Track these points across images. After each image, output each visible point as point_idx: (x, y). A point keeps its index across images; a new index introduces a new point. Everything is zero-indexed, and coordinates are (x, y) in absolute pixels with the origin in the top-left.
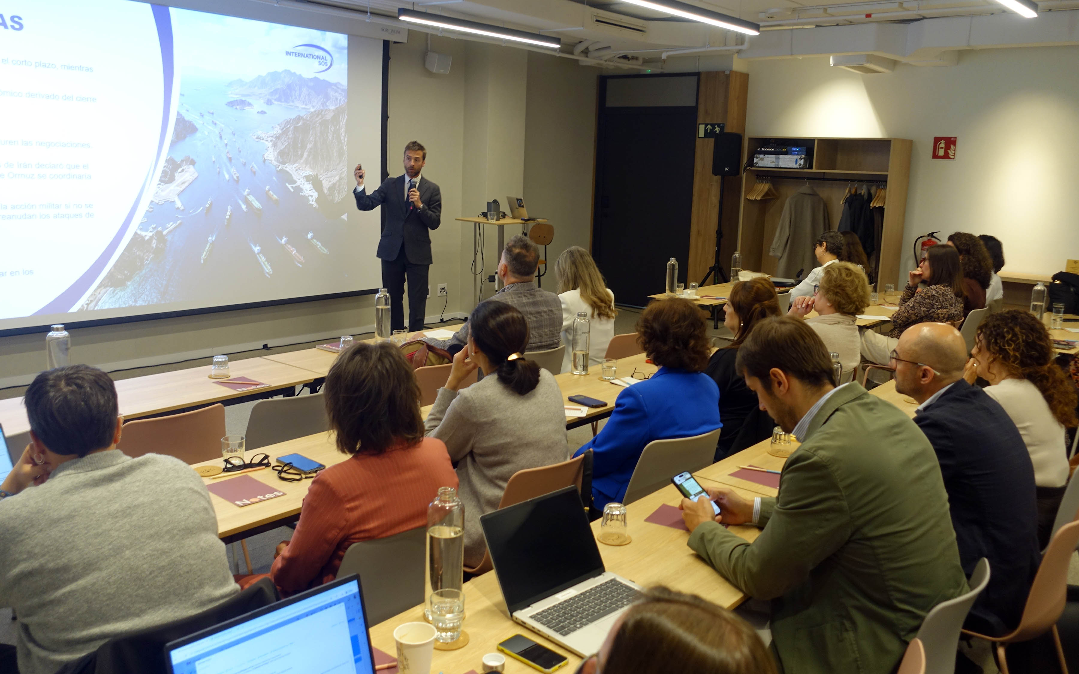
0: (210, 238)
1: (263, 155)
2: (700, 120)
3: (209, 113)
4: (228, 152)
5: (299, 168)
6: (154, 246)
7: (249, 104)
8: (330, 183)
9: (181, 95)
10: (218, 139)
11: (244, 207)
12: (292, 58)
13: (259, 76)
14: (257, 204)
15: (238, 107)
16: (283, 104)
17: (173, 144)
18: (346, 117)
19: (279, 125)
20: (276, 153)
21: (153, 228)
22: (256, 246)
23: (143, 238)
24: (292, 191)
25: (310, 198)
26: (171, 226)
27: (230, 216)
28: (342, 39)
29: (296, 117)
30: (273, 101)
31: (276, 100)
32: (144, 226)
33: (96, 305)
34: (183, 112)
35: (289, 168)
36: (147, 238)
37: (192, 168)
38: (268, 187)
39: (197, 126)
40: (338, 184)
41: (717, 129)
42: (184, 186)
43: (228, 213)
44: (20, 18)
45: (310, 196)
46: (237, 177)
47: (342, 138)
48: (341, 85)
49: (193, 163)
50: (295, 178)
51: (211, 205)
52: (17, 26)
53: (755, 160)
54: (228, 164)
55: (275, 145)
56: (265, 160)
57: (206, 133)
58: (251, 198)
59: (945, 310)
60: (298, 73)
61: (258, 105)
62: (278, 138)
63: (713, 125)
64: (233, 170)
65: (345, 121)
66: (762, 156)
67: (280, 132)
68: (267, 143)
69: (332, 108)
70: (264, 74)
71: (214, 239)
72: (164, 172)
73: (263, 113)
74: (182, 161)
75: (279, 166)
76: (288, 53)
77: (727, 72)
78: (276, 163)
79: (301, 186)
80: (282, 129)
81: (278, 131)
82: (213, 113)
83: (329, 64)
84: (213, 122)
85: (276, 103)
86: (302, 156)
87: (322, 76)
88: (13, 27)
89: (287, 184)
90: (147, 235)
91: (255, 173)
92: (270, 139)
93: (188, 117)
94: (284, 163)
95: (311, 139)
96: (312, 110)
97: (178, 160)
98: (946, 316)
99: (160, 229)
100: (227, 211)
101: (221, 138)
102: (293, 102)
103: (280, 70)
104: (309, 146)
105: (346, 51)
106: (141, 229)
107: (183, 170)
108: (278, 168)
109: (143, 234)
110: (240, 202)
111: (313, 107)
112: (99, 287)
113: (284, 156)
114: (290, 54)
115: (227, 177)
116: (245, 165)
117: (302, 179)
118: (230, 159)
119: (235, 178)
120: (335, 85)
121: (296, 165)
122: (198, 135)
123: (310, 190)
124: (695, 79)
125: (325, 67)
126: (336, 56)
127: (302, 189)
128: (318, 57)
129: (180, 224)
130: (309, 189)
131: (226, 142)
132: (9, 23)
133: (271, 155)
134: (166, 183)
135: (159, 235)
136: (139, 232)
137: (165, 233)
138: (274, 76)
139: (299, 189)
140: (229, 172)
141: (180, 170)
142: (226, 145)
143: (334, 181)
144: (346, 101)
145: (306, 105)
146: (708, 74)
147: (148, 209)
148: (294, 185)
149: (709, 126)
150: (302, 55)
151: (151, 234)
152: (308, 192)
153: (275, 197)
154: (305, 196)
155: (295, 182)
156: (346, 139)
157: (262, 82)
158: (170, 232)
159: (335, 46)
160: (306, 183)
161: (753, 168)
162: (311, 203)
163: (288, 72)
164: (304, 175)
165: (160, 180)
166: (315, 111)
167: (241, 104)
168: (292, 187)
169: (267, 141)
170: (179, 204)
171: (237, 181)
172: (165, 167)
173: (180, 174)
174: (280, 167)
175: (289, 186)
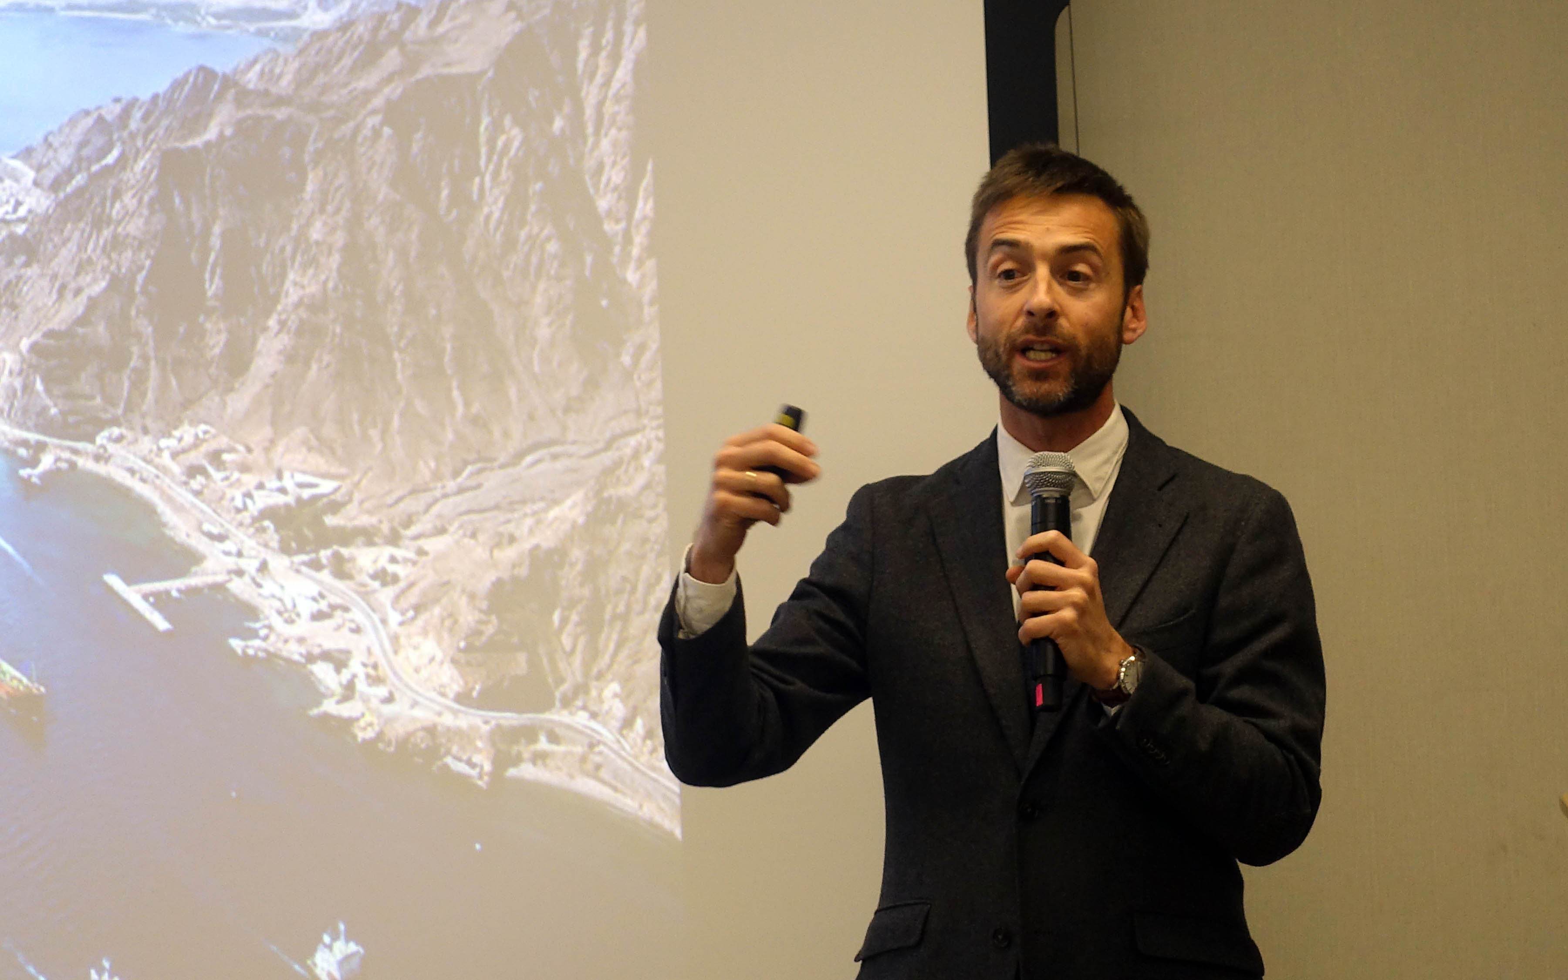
5: (215, 457)
8: (509, 554)
19: (26, 154)
25: (323, 671)
29: (178, 85)
35: (130, 459)
40: (577, 554)
45: (326, 656)
47: (603, 204)
50: (181, 528)
62: (24, 248)
65: (623, 73)
67: (39, 201)
75: (41, 447)
78: (9, 433)
79: (236, 586)
80: (56, 186)
81: (23, 196)
86: (237, 361)
89: (114, 581)
94: (77, 426)
95: (316, 233)
96: (317, 18)
104: (299, 287)
108: (33, 462)
113: (78, 376)
121: (187, 433)
123: (318, 616)
127: (254, 611)
130: (306, 608)
143: (546, 539)
148: (174, 586)
152: (303, 627)
153: (12, 676)
154: (272, 656)
156: (644, 207)
160: (279, 563)
162: (329, 706)
164: (262, 501)
166: (345, 26)
168: (160, 601)
174: (47, 461)
175: (133, 595)
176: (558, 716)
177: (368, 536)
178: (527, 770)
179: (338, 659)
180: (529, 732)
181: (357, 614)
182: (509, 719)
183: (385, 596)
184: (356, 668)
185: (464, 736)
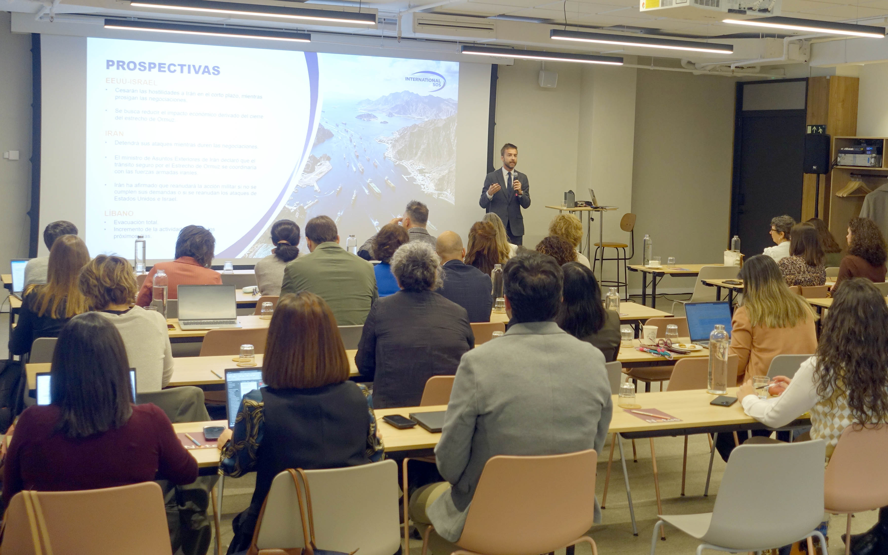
0: (339, 213)
1: (384, 154)
2: (808, 122)
3: (343, 123)
4: (356, 152)
5: (413, 164)
6: (297, 216)
7: (375, 117)
8: (440, 175)
9: (323, 112)
10: (349, 142)
11: (367, 191)
12: (411, 82)
13: (383, 96)
14: (377, 190)
15: (365, 119)
16: (402, 116)
17: (315, 146)
18: (456, 124)
19: (397, 131)
20: (394, 152)
21: (297, 204)
22: (375, 221)
23: (289, 210)
25: (422, 186)
26: (310, 203)
27: (356, 197)
28: (455, 66)
29: (412, 125)
30: (394, 114)
31: (396, 113)
32: (290, 202)
33: (254, 255)
34: (324, 124)
35: (405, 163)
36: (292, 211)
37: (328, 163)
38: (386, 178)
39: (333, 133)
40: (447, 176)
41: (820, 130)
42: (321, 176)
43: (354, 196)
44: (218, 67)
45: (422, 185)
46: (363, 169)
47: (452, 141)
48: (454, 100)
49: (329, 159)
50: (410, 171)
51: (341, 189)
52: (216, 73)
53: (839, 159)
54: (356, 160)
55: (394, 146)
56: (385, 157)
57: (340, 138)
58: (373, 185)
60: (415, 93)
61: (381, 117)
62: (397, 141)
63: (817, 127)
64: (359, 165)
65: (455, 128)
66: (843, 155)
67: (398, 136)
68: (387, 144)
69: (444, 118)
70: (387, 94)
71: (342, 214)
72: (307, 165)
73: (385, 122)
74: (321, 157)
75: (397, 161)
76: (407, 79)
77: (828, 78)
78: (394, 160)
79: (415, 177)
80: (400, 135)
81: (397, 135)
82: (345, 124)
83: (442, 85)
84: (345, 129)
85: (396, 115)
86: (416, 154)
87: (435, 94)
88: (214, 73)
89: (403, 175)
90: (293, 208)
91: (376, 167)
92: (390, 141)
93: (326, 127)
94: (400, 159)
95: (425, 141)
96: (426, 120)
97: (318, 157)
99: (302, 205)
100: (354, 194)
101: (351, 141)
102: (410, 114)
103: (400, 91)
104: (423, 147)
105: (457, 75)
106: (288, 204)
107: (321, 164)
108: (396, 163)
109: (290, 208)
110: (364, 188)
111: (427, 117)
112: (257, 243)
113: (401, 154)
114: (409, 80)
115: (354, 169)
116: (369, 160)
117: (416, 172)
118: (357, 157)
119: (361, 170)
120: (447, 100)
121: (411, 161)
122: (334, 139)
123: (422, 181)
124: (804, 83)
125: (438, 88)
126: (448, 79)
127: (416, 180)
128: (433, 80)
129: (317, 202)
130: (421, 180)
131: (355, 144)
132: (211, 71)
133: (390, 154)
134: (308, 173)
135: (301, 209)
136: (287, 206)
137: (305, 208)
138: (395, 96)
139: (413, 179)
140: (356, 166)
141: (319, 164)
142: (355, 146)
143: (444, 174)
144: (456, 112)
145: (421, 116)
146: (814, 78)
147: (294, 190)
148: (409, 176)
149: (815, 128)
150: (420, 80)
151: (295, 208)
152: (421, 182)
153: (392, 185)
154: (417, 184)
155: (410, 174)
156: (456, 141)
157: (385, 100)
158: (309, 207)
159: (449, 71)
160: (419, 175)
161: (838, 167)
162: (423, 190)
163: (407, 92)
164: (418, 168)
165: (304, 171)
166: (429, 121)
167: (369, 116)
168: (407, 178)
169: (387, 143)
170: (317, 188)
171: (362, 173)
172: (308, 161)
173: (319, 167)
174: (397, 163)
175: (405, 177)
176: (444, 192)
177: (427, 173)
178: (440, 197)
179: (424, 185)
180: (441, 194)
181: (426, 181)
182: (439, 192)
183: (428, 179)
184: (425, 186)
185: (435, 194)
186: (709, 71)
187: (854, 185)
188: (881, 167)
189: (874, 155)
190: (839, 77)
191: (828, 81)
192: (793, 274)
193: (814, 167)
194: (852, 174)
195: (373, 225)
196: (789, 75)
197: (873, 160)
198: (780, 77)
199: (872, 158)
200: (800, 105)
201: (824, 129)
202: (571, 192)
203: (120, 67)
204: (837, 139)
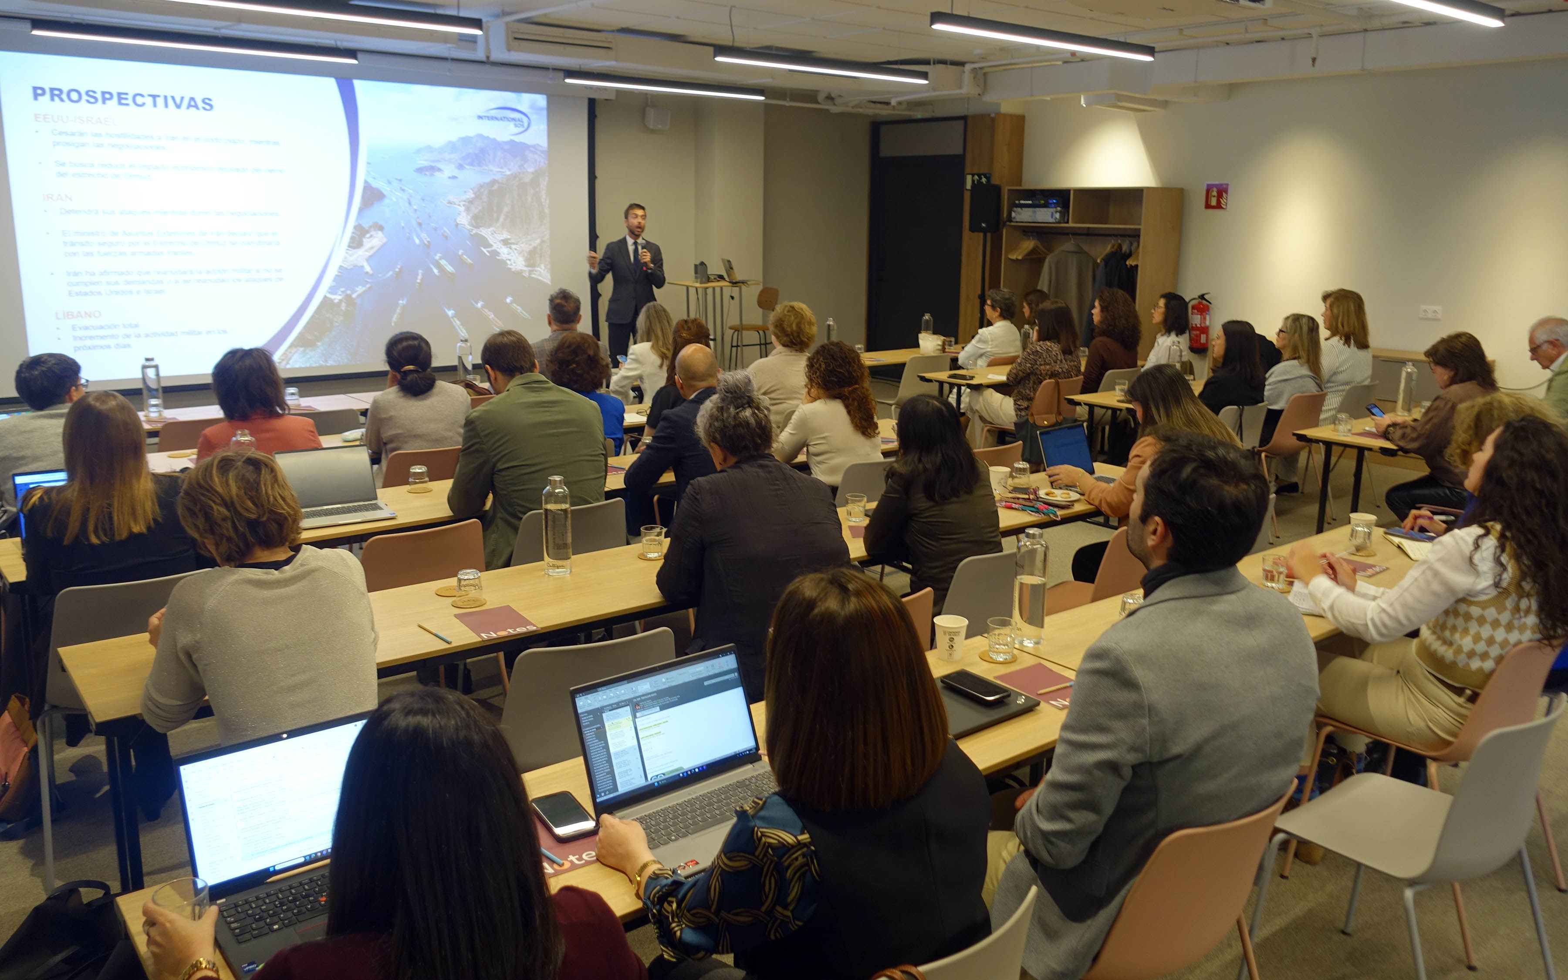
0: (401, 302)
1: (455, 220)
2: (968, 169)
3: (397, 179)
4: (418, 218)
5: (495, 232)
6: (343, 308)
7: (440, 170)
8: (531, 247)
9: (368, 163)
10: (407, 205)
11: (436, 271)
12: (485, 122)
13: (450, 142)
14: (450, 268)
15: (427, 173)
16: (475, 168)
17: (361, 211)
18: (547, 179)
19: (472, 189)
20: (469, 217)
21: (342, 292)
22: (449, 309)
23: (332, 300)
24: (488, 254)
25: (508, 262)
26: (360, 289)
27: (422, 280)
28: (541, 100)
29: (491, 181)
30: (465, 165)
31: (468, 164)
32: (333, 290)
33: (288, 363)
34: (370, 180)
35: (484, 232)
36: (336, 301)
37: (380, 234)
38: (460, 252)
39: (385, 193)
40: (539, 247)
41: (984, 180)
42: (372, 252)
43: (420, 277)
44: (210, 100)
46: (428, 242)
47: (543, 200)
48: (541, 147)
49: (381, 228)
50: (491, 242)
51: (401, 269)
52: (208, 107)
53: (1013, 214)
54: (418, 229)
55: (468, 209)
56: (457, 225)
57: (395, 200)
58: (443, 262)
59: (1048, 367)
60: (491, 136)
61: (449, 170)
62: (471, 202)
63: (979, 175)
64: (424, 235)
65: (545, 183)
66: (1019, 209)
67: (473, 196)
68: (459, 207)
69: (531, 170)
70: (454, 139)
71: (404, 302)
72: (352, 238)
73: (454, 177)
74: (370, 227)
76: (480, 117)
77: (993, 115)
78: (469, 227)
79: (498, 250)
80: (475, 194)
81: (471, 195)
82: (400, 180)
83: (526, 125)
85: (468, 167)
86: (498, 219)
87: (518, 139)
88: (204, 109)
89: (482, 249)
90: (337, 298)
91: (446, 237)
92: (462, 203)
93: (375, 184)
94: (478, 227)
95: (508, 202)
96: (508, 173)
97: (366, 226)
98: (1049, 373)
99: (349, 292)
100: (418, 275)
101: (410, 203)
102: (487, 165)
103: (471, 134)
104: (506, 209)
105: (545, 112)
106: (330, 293)
107: (371, 236)
109: (332, 297)
110: (432, 267)
111: (509, 170)
113: (477, 220)
114: (482, 118)
115: (417, 241)
116: (435, 229)
117: (498, 243)
118: (420, 224)
119: (426, 242)
120: (534, 147)
121: (492, 229)
122: (386, 201)
124: (962, 122)
125: (521, 129)
126: (533, 117)
127: (499, 253)
128: (514, 119)
129: (370, 288)
130: (506, 253)
131: (415, 207)
132: (200, 104)
133: (464, 220)
134: (354, 248)
135: (348, 299)
136: (328, 295)
137: (354, 296)
138: (466, 141)
139: (495, 253)
140: (419, 237)
141: (368, 236)
142: (416, 210)
143: (535, 245)
144: (546, 162)
145: (501, 168)
146: (974, 117)
147: (337, 273)
148: (489, 249)
149: (976, 177)
150: (496, 119)
151: (340, 297)
153: (469, 261)
155: (491, 246)
156: (548, 201)
157: (452, 147)
158: (359, 295)
159: (533, 107)
160: (503, 247)
161: (1012, 224)
162: (509, 266)
163: (481, 136)
164: (501, 238)
165: (349, 246)
166: (512, 174)
167: (431, 169)
168: (488, 251)
169: (459, 205)
170: (368, 269)
171: (428, 246)
172: (353, 233)
173: (368, 240)
175: (485, 250)
176: (537, 269)
177: (514, 244)
178: (533, 276)
179: (510, 260)
180: (533, 271)
181: (513, 254)
182: (530, 269)
183: (515, 251)
184: (512, 261)
185: (525, 271)
186: (853, 107)
187: (1028, 244)
188: (1068, 222)
189: (1059, 209)
190: (1005, 115)
191: (993, 120)
192: (1048, 364)
193: (984, 225)
194: (1024, 231)
195: (447, 316)
196: (939, 114)
197: (1058, 215)
198: (928, 115)
199: (1056, 212)
200: (957, 150)
201: (988, 179)
202: (702, 264)
203: (56, 98)
204: (1009, 190)
